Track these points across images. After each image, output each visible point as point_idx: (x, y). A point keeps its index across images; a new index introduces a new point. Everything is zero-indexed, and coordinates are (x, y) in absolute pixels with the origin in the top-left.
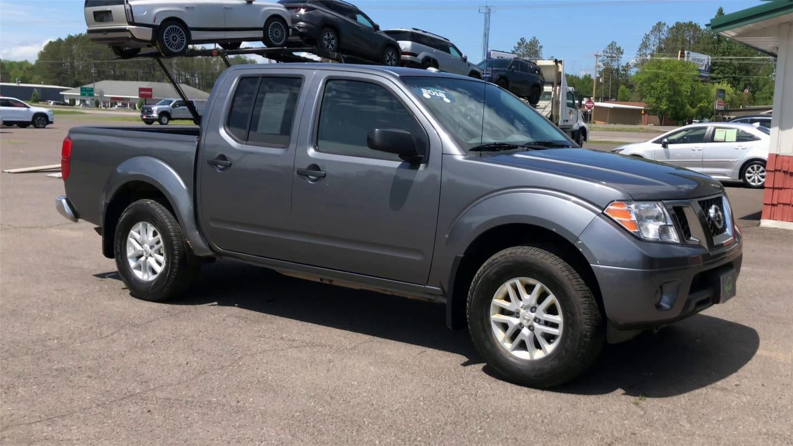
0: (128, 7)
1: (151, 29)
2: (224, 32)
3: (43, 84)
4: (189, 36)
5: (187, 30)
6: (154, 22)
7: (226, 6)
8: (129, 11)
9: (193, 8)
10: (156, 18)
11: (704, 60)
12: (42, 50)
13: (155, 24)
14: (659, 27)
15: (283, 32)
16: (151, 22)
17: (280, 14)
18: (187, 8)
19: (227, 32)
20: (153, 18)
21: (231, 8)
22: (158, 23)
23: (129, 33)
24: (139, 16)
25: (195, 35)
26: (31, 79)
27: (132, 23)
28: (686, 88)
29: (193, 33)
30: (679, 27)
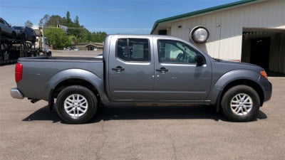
11: (65, 28)
14: (46, 16)
28: (61, 37)
30: (53, 17)
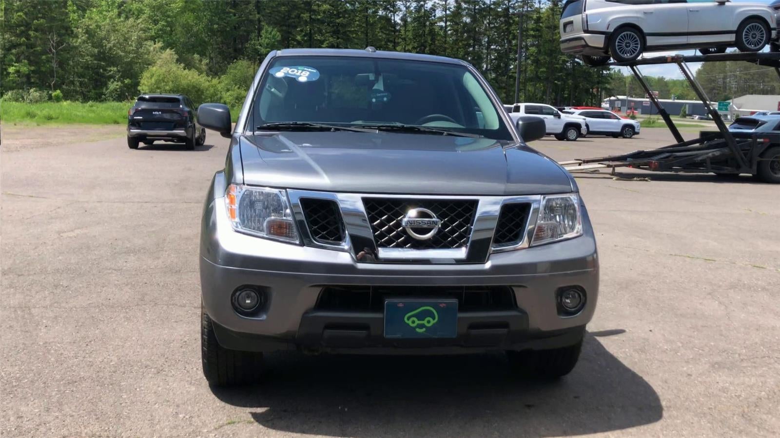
0: (584, 16)
1: (604, 36)
2: (686, 36)
3: (696, 100)
4: (644, 41)
5: (642, 35)
6: (608, 29)
7: (691, 9)
8: (585, 20)
9: (652, 13)
10: (609, 25)
12: (700, 68)
13: (608, 31)
15: (763, 34)
16: (604, 30)
17: (760, 15)
18: (645, 13)
19: (689, 36)
20: (606, 26)
21: (697, 11)
22: (611, 30)
23: (583, 41)
24: (593, 24)
25: (651, 41)
26: (687, 95)
27: (586, 31)
29: (648, 38)
